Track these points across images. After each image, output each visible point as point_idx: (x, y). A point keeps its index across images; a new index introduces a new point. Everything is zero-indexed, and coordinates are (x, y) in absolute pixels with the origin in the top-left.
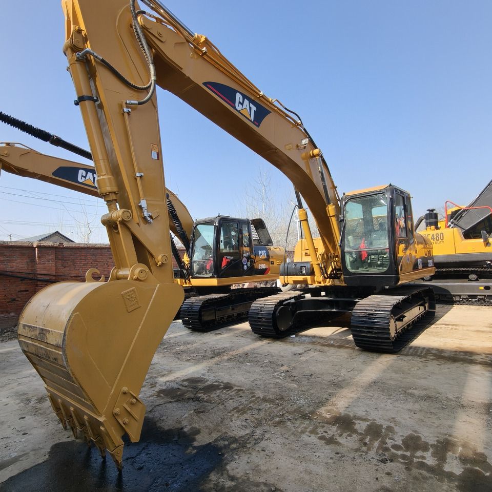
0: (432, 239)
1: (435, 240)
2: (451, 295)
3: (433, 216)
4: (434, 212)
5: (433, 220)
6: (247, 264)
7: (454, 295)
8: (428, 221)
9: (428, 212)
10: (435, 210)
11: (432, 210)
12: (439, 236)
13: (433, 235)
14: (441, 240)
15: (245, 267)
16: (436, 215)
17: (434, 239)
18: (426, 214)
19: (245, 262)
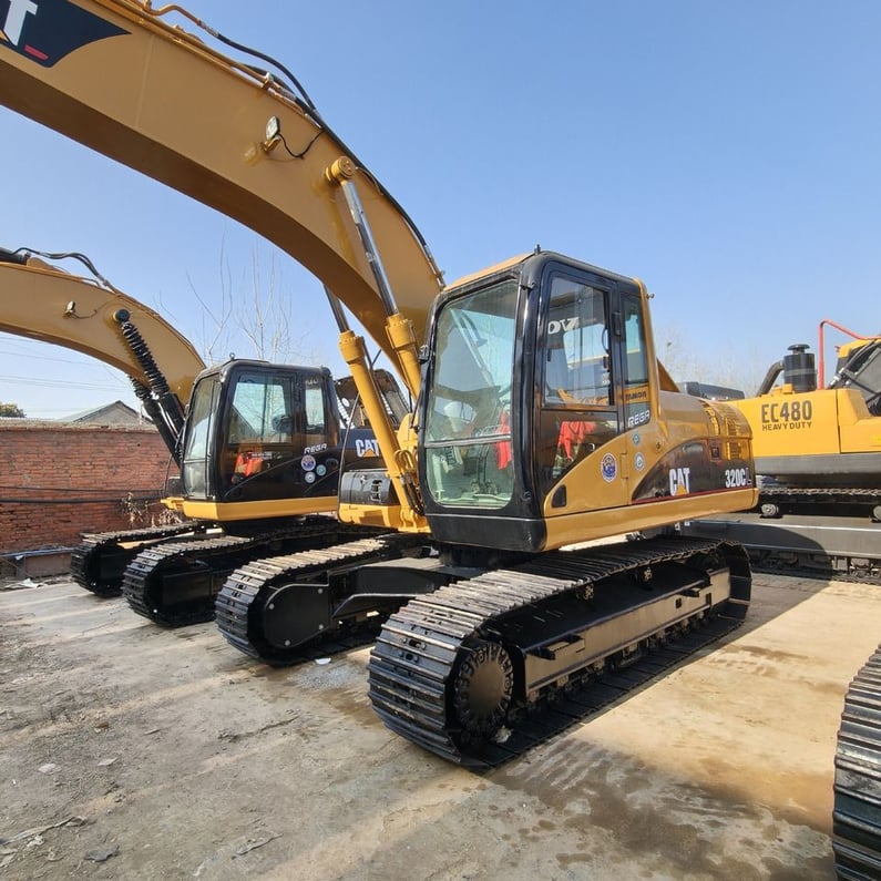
0: (782, 415)
1: (790, 417)
2: (825, 555)
3: (803, 363)
4: (806, 351)
5: (803, 372)
6: (314, 471)
7: (832, 557)
8: (791, 373)
9: (791, 353)
10: (808, 347)
11: (802, 348)
12: (801, 410)
13: (785, 406)
14: (805, 418)
15: (310, 478)
16: (810, 360)
17: (787, 416)
18: (787, 358)
19: (309, 466)
